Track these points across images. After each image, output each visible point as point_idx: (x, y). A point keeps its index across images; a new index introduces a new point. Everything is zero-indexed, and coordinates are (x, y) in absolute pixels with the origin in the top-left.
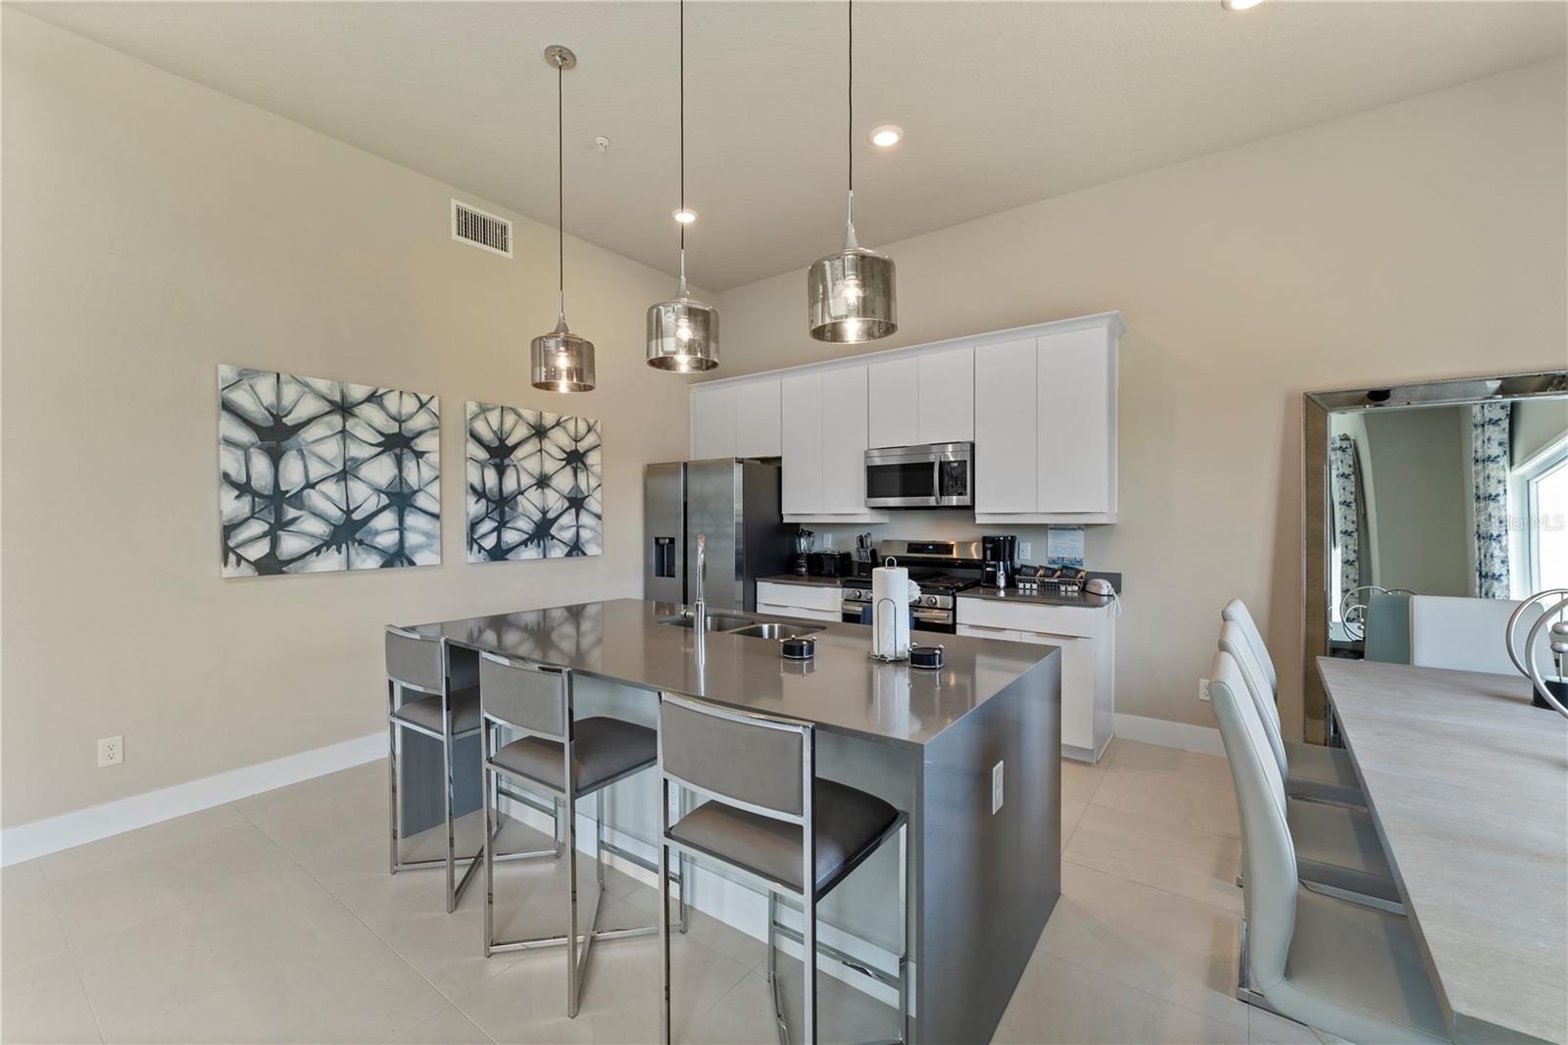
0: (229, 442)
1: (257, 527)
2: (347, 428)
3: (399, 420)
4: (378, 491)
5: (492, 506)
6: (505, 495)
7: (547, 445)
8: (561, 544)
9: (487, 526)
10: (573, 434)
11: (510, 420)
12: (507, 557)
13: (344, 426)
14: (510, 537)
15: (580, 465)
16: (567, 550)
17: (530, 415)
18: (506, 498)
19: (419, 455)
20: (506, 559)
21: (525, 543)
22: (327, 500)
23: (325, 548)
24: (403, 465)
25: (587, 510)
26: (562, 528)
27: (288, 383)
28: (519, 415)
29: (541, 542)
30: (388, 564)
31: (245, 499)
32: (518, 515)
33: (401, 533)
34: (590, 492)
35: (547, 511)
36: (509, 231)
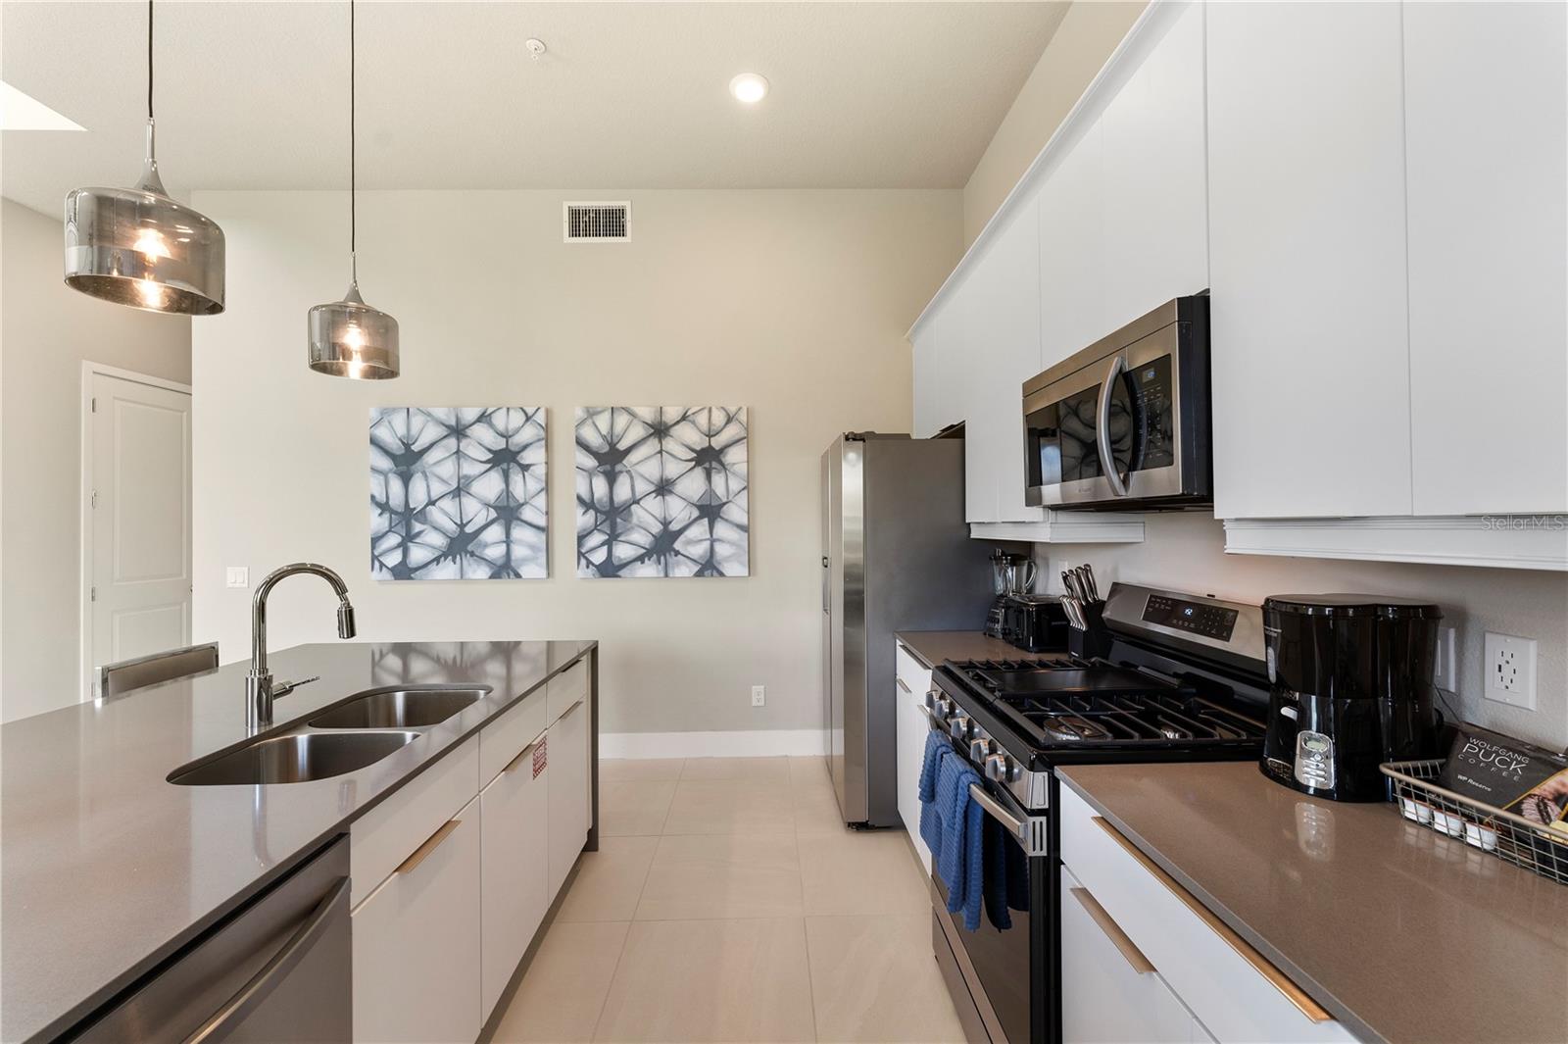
0: (374, 470)
1: (393, 540)
2: (461, 449)
3: (506, 436)
4: (488, 505)
5: (601, 518)
6: (616, 505)
7: (669, 444)
8: (688, 562)
9: (597, 538)
10: (705, 428)
11: (622, 420)
12: (620, 573)
13: (459, 446)
14: (623, 552)
15: (714, 464)
16: (696, 568)
17: (647, 413)
18: (618, 509)
19: (525, 468)
20: (619, 577)
21: (641, 559)
22: (444, 515)
23: (443, 559)
24: (510, 480)
25: (726, 520)
26: (690, 542)
27: (416, 415)
28: (633, 415)
29: (662, 558)
30: (496, 575)
31: (386, 516)
32: (632, 528)
33: (508, 546)
34: (730, 498)
35: (670, 522)
36: (628, 216)
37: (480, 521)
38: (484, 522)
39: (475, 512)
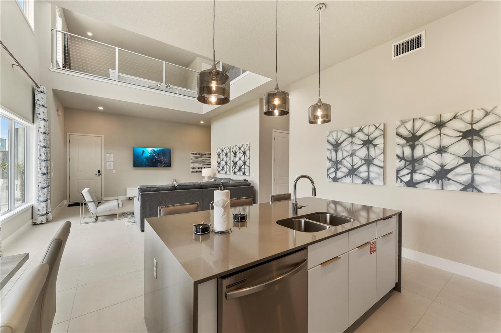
0: (328, 149)
1: (333, 170)
2: (353, 141)
3: (368, 135)
4: (362, 159)
5: (407, 163)
6: (415, 158)
7: (444, 130)
8: (456, 183)
10: (469, 120)
11: (419, 123)
12: (416, 186)
14: (418, 177)
15: (475, 137)
16: (461, 187)
17: (433, 118)
18: (416, 159)
19: (375, 146)
20: (416, 187)
21: (428, 181)
22: (347, 163)
23: (347, 176)
24: (369, 150)
25: (484, 164)
26: (457, 175)
27: (339, 132)
28: (424, 120)
29: (440, 181)
30: (364, 182)
31: (331, 163)
32: (423, 168)
33: (369, 173)
34: (487, 154)
35: (445, 165)
36: (423, 37)
37: (359, 164)
38: (360, 165)
39: (357, 161)
